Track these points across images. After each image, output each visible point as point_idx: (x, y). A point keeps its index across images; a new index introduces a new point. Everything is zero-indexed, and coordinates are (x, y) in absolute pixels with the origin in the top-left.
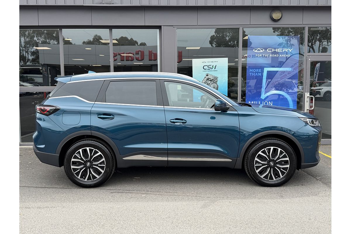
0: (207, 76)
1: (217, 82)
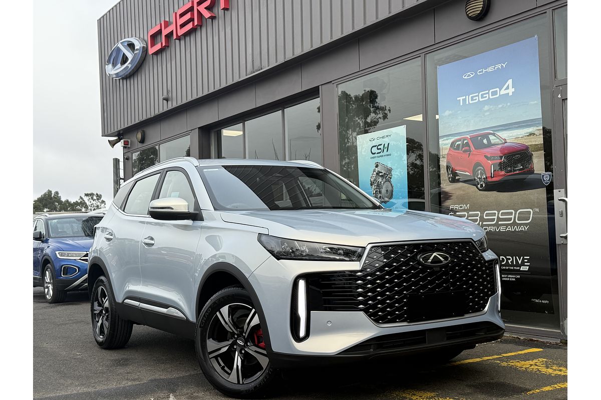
0: (376, 167)
1: (391, 178)
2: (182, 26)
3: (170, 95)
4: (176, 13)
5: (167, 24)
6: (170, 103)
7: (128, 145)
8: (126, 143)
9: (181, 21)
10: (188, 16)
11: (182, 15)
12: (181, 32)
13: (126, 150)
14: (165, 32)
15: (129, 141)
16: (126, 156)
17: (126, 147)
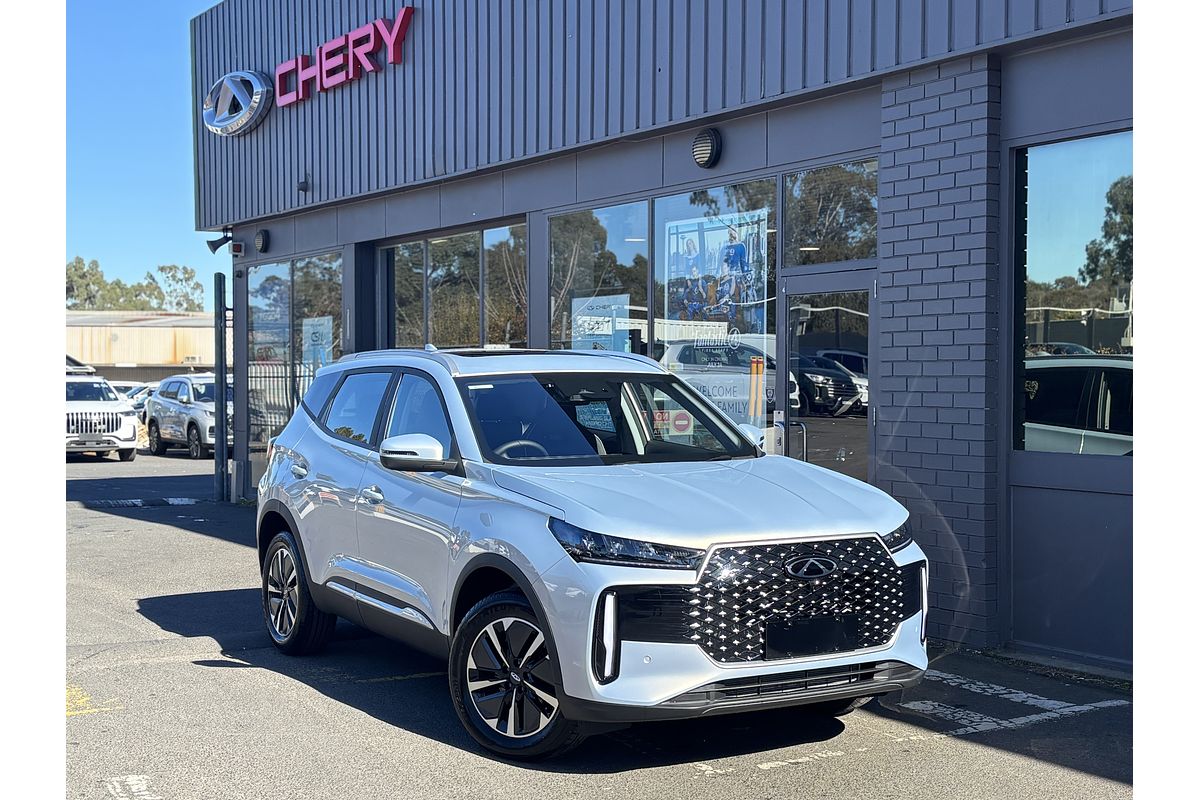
2: (332, 72)
3: (310, 182)
4: (321, 48)
5: (307, 62)
6: (309, 194)
7: (240, 251)
8: (236, 249)
9: (329, 64)
10: (338, 60)
11: (331, 54)
12: (329, 82)
13: (238, 260)
14: (303, 75)
15: (243, 244)
16: (239, 268)
17: (237, 256)
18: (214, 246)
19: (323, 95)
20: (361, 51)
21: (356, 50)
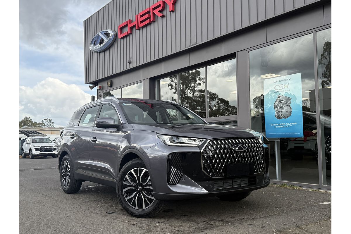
0: (278, 98)
1: (290, 104)
2: (142, 22)
3: (132, 60)
4: (138, 15)
5: (131, 21)
6: (131, 64)
8: (100, 87)
14: (130, 26)
15: (102, 86)
16: (99, 94)
17: (99, 90)
18: (91, 88)
19: (138, 31)
20: (156, 12)
21: (154, 11)
